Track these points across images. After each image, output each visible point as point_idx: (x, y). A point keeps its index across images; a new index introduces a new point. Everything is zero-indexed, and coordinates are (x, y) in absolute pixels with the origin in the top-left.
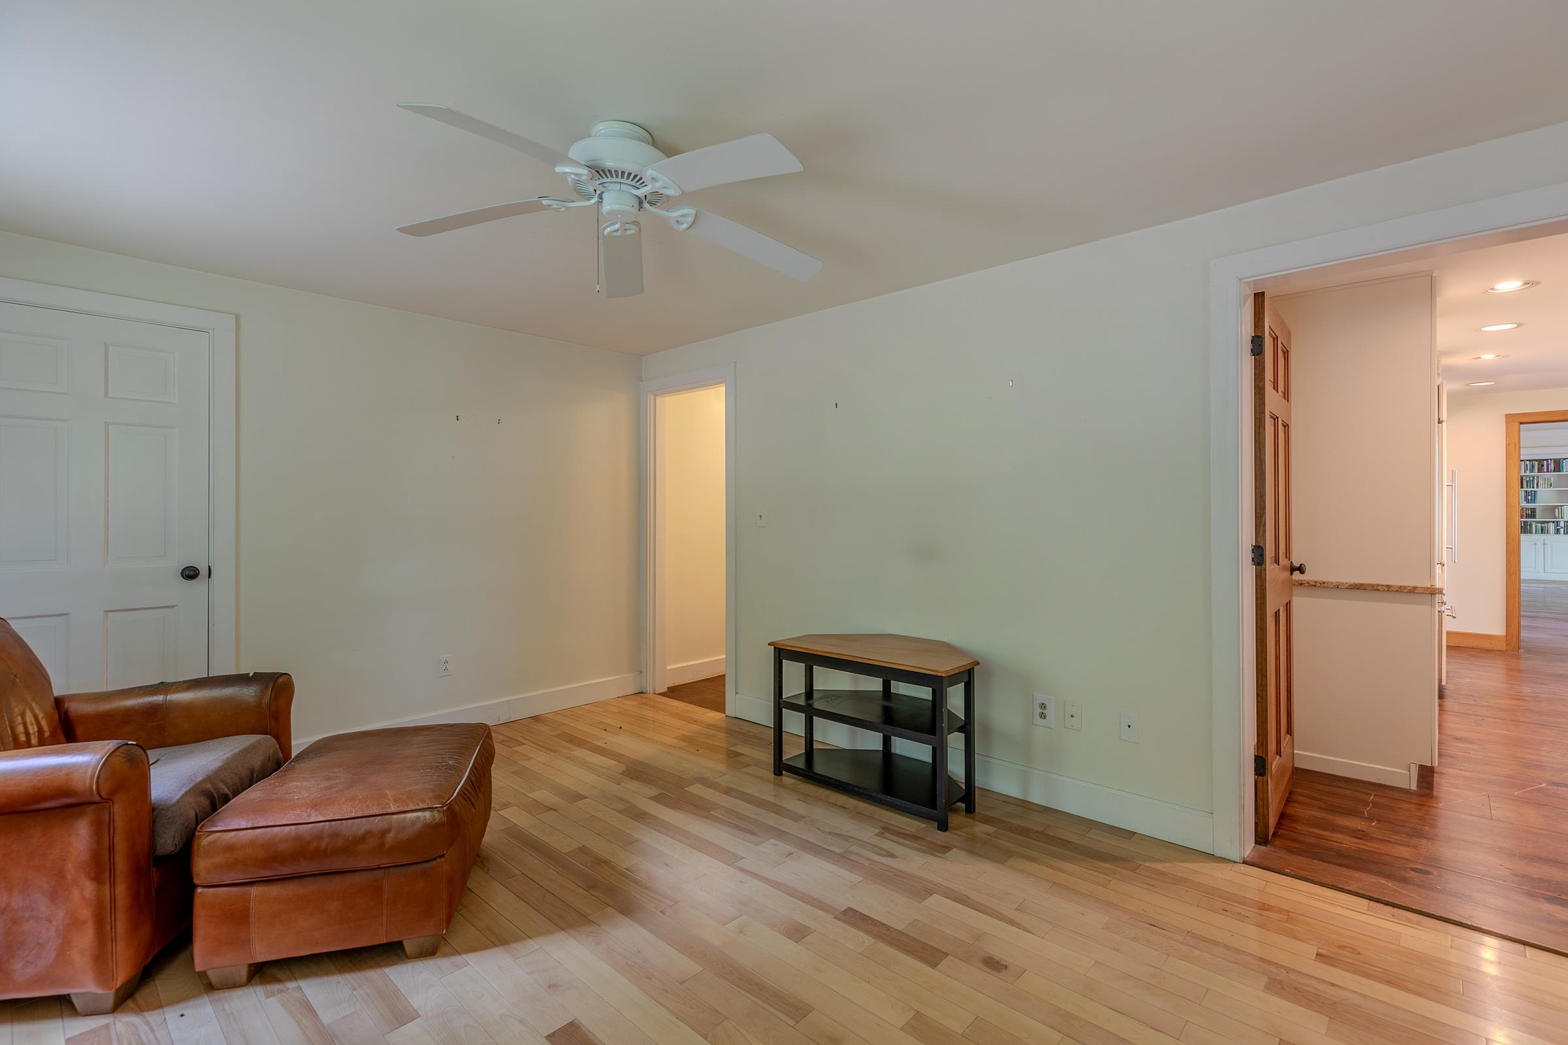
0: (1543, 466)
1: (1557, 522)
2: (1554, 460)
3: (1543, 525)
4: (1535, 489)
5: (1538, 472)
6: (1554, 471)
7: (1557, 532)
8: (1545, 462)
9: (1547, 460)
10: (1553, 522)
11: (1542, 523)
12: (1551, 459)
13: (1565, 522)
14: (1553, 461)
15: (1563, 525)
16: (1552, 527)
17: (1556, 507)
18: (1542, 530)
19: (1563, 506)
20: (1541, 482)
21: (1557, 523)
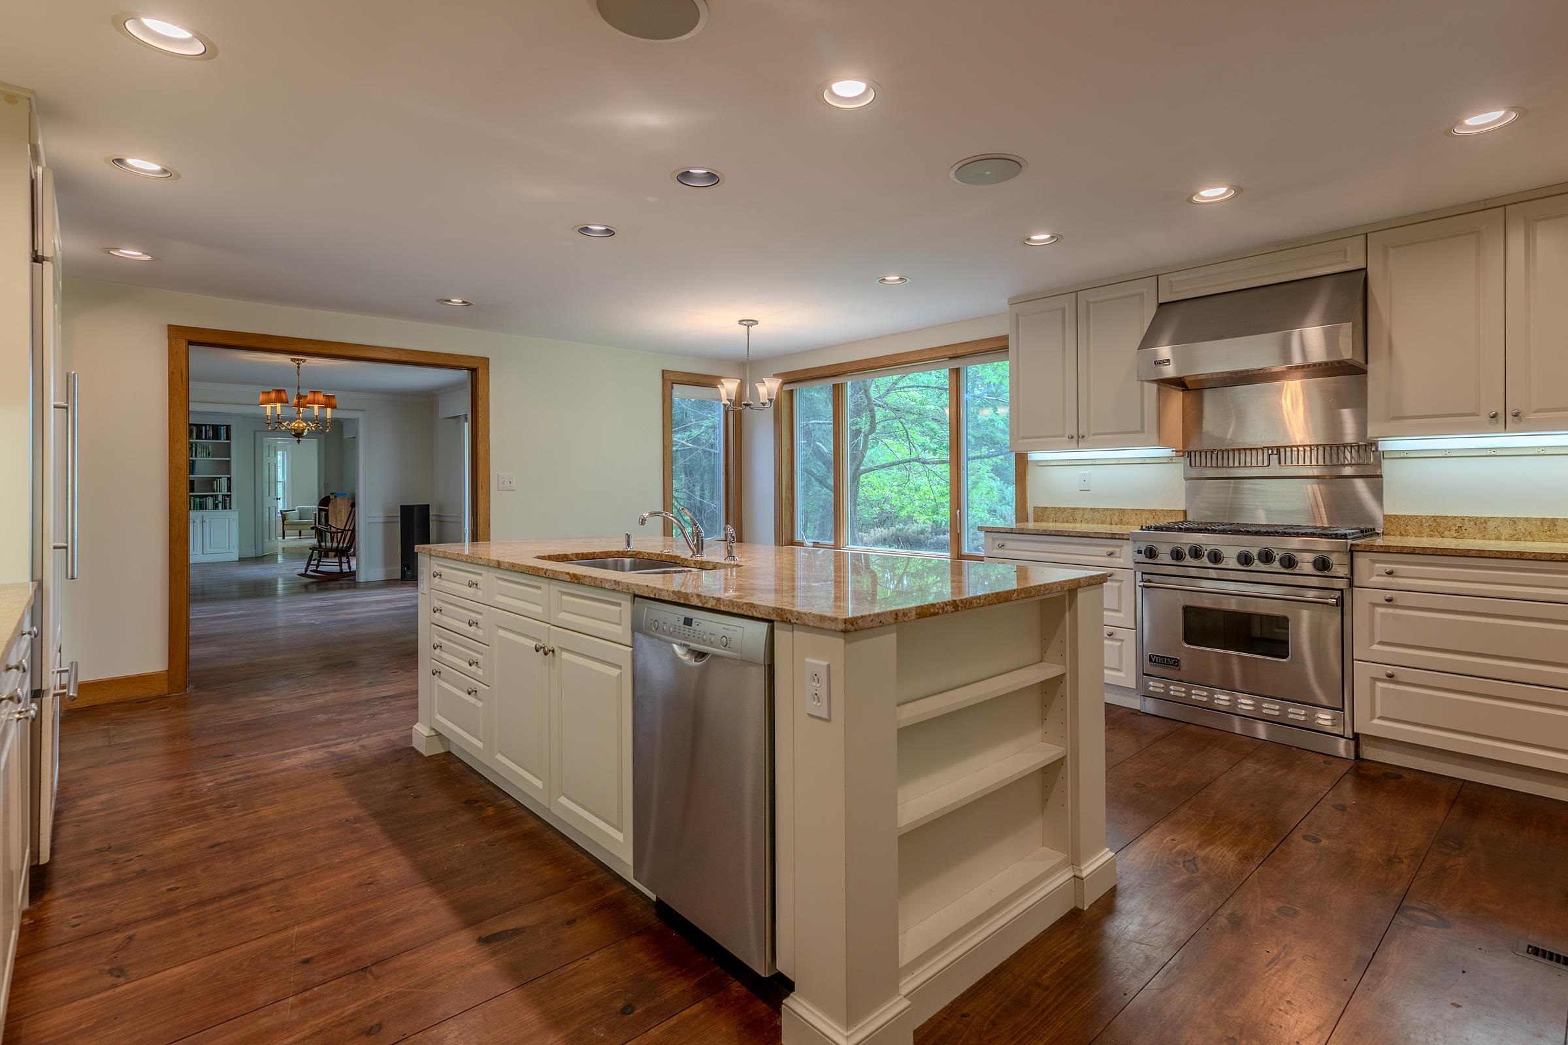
0: (201, 431)
1: (216, 495)
2: (213, 425)
3: (201, 500)
4: (194, 458)
5: (196, 439)
6: (213, 439)
7: (216, 507)
8: (204, 427)
9: (205, 425)
10: (212, 496)
11: (201, 497)
12: (210, 425)
13: (223, 495)
14: (211, 427)
15: (221, 500)
16: (210, 501)
17: (214, 479)
18: (201, 505)
19: (220, 478)
20: (199, 450)
21: (216, 497)
